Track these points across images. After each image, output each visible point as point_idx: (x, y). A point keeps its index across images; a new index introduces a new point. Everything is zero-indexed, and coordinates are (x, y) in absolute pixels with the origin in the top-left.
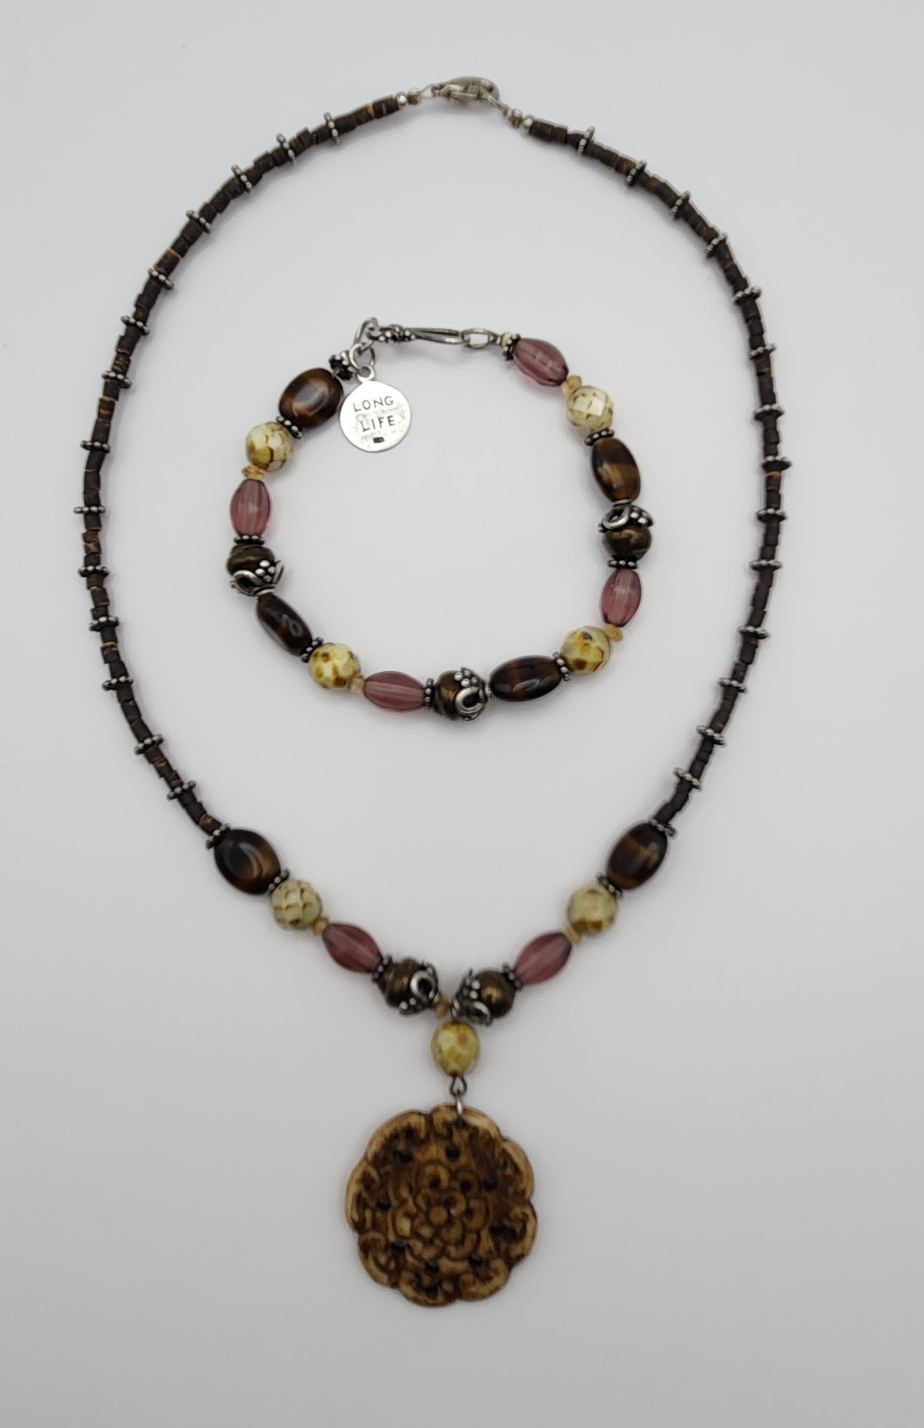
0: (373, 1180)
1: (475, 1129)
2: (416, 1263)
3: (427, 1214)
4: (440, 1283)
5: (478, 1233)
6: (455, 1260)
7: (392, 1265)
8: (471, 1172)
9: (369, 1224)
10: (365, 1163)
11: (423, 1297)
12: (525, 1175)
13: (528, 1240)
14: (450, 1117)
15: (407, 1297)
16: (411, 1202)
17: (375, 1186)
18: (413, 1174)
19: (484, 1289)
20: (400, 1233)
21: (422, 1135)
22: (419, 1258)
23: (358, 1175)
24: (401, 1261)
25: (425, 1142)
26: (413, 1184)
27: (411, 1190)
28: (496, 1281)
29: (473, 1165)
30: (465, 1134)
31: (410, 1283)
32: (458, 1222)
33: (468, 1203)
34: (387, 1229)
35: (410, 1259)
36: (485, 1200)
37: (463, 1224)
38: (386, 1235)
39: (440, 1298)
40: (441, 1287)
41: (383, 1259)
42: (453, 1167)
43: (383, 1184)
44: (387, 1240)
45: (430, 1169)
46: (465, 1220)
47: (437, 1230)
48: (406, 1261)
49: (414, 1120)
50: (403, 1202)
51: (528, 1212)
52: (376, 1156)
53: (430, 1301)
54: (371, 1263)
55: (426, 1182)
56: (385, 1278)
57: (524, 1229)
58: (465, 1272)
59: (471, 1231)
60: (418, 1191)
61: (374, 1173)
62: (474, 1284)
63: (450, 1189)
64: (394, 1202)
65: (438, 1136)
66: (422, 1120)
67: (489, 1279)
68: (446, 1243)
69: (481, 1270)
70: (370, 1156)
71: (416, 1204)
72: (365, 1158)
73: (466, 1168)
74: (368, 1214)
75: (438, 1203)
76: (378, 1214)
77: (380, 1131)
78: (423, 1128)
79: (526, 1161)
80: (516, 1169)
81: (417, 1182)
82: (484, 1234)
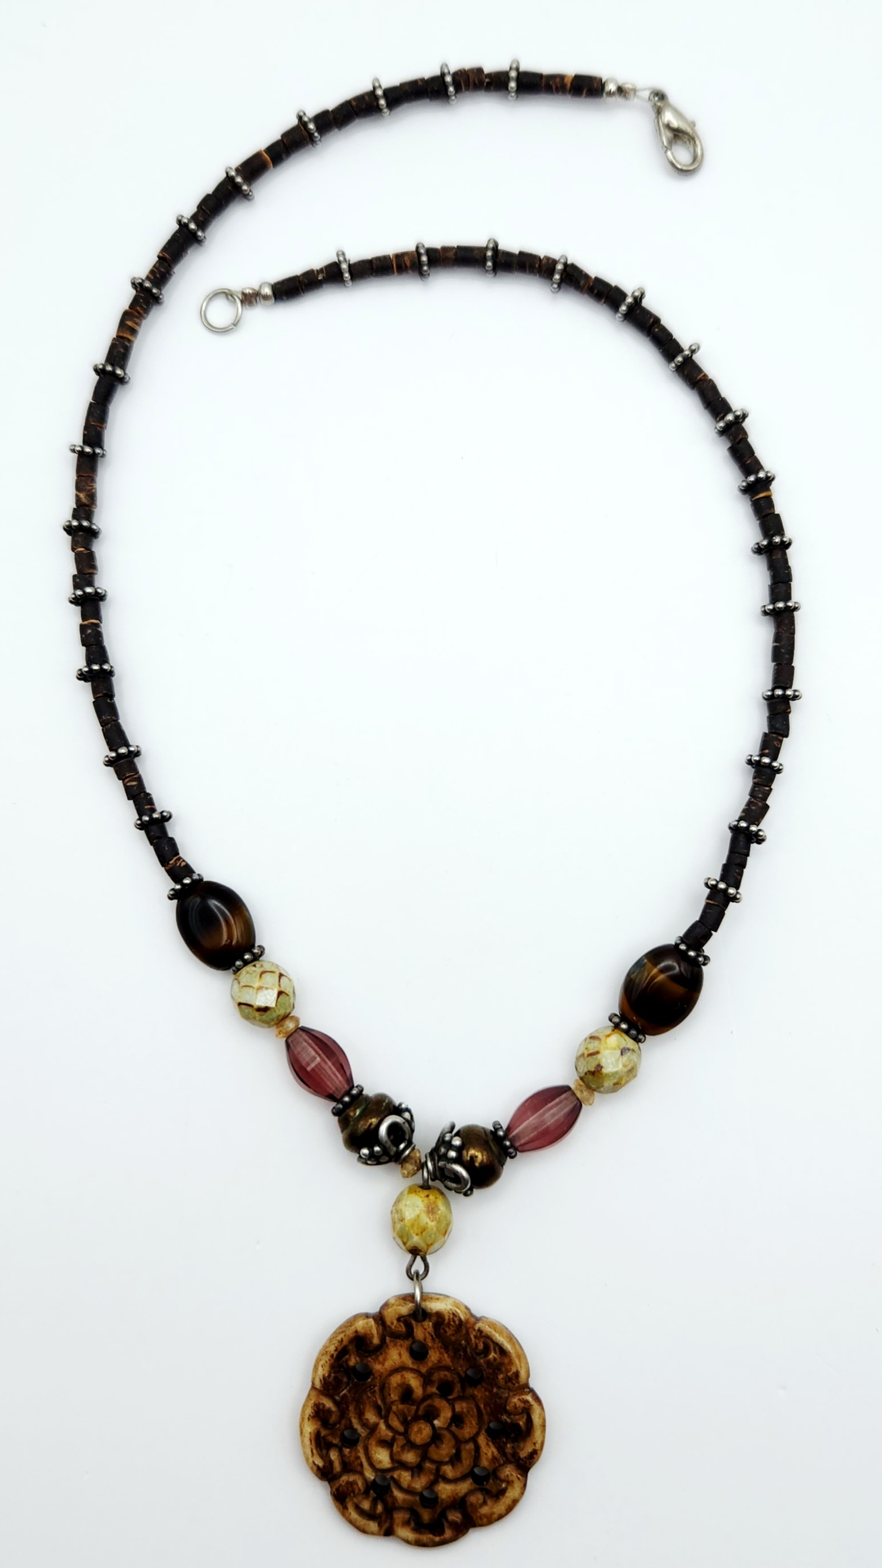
0: (329, 1411)
1: (439, 1315)
2: (408, 1497)
3: (406, 1434)
4: (443, 1515)
5: (474, 1439)
6: (455, 1481)
7: (380, 1508)
8: (447, 1368)
9: (337, 1467)
10: (314, 1393)
11: (425, 1538)
12: (514, 1355)
13: (537, 1434)
14: (405, 1309)
15: (407, 1542)
16: (382, 1426)
17: (333, 1419)
18: (377, 1388)
19: (500, 1508)
20: (378, 1466)
21: (376, 1341)
22: (409, 1491)
23: (309, 1411)
24: (389, 1500)
25: (381, 1347)
26: (379, 1402)
27: (378, 1410)
28: (512, 1494)
29: (447, 1360)
30: (429, 1325)
31: (406, 1523)
32: (447, 1435)
33: (453, 1410)
34: (361, 1465)
35: (398, 1494)
36: (473, 1397)
37: (455, 1436)
38: (361, 1473)
39: (448, 1533)
40: (447, 1520)
41: (366, 1505)
42: (424, 1370)
43: (343, 1413)
44: (365, 1479)
45: (396, 1380)
46: (453, 1428)
47: (424, 1457)
48: (395, 1499)
49: (360, 1325)
50: (373, 1429)
51: (529, 1398)
52: (325, 1381)
53: (437, 1539)
54: (354, 1515)
55: (394, 1396)
56: (373, 1526)
57: (529, 1421)
58: (471, 1492)
59: (467, 1442)
60: (389, 1410)
61: (328, 1404)
62: (485, 1503)
63: (426, 1397)
64: (362, 1432)
65: (396, 1336)
66: (371, 1322)
67: (502, 1492)
68: (440, 1464)
69: (490, 1485)
70: (318, 1385)
71: (389, 1427)
72: (313, 1387)
73: (439, 1367)
74: (334, 1455)
75: (416, 1418)
76: (347, 1451)
77: (324, 1352)
78: (375, 1332)
79: (511, 1338)
80: (503, 1352)
81: (384, 1399)
82: (482, 1440)
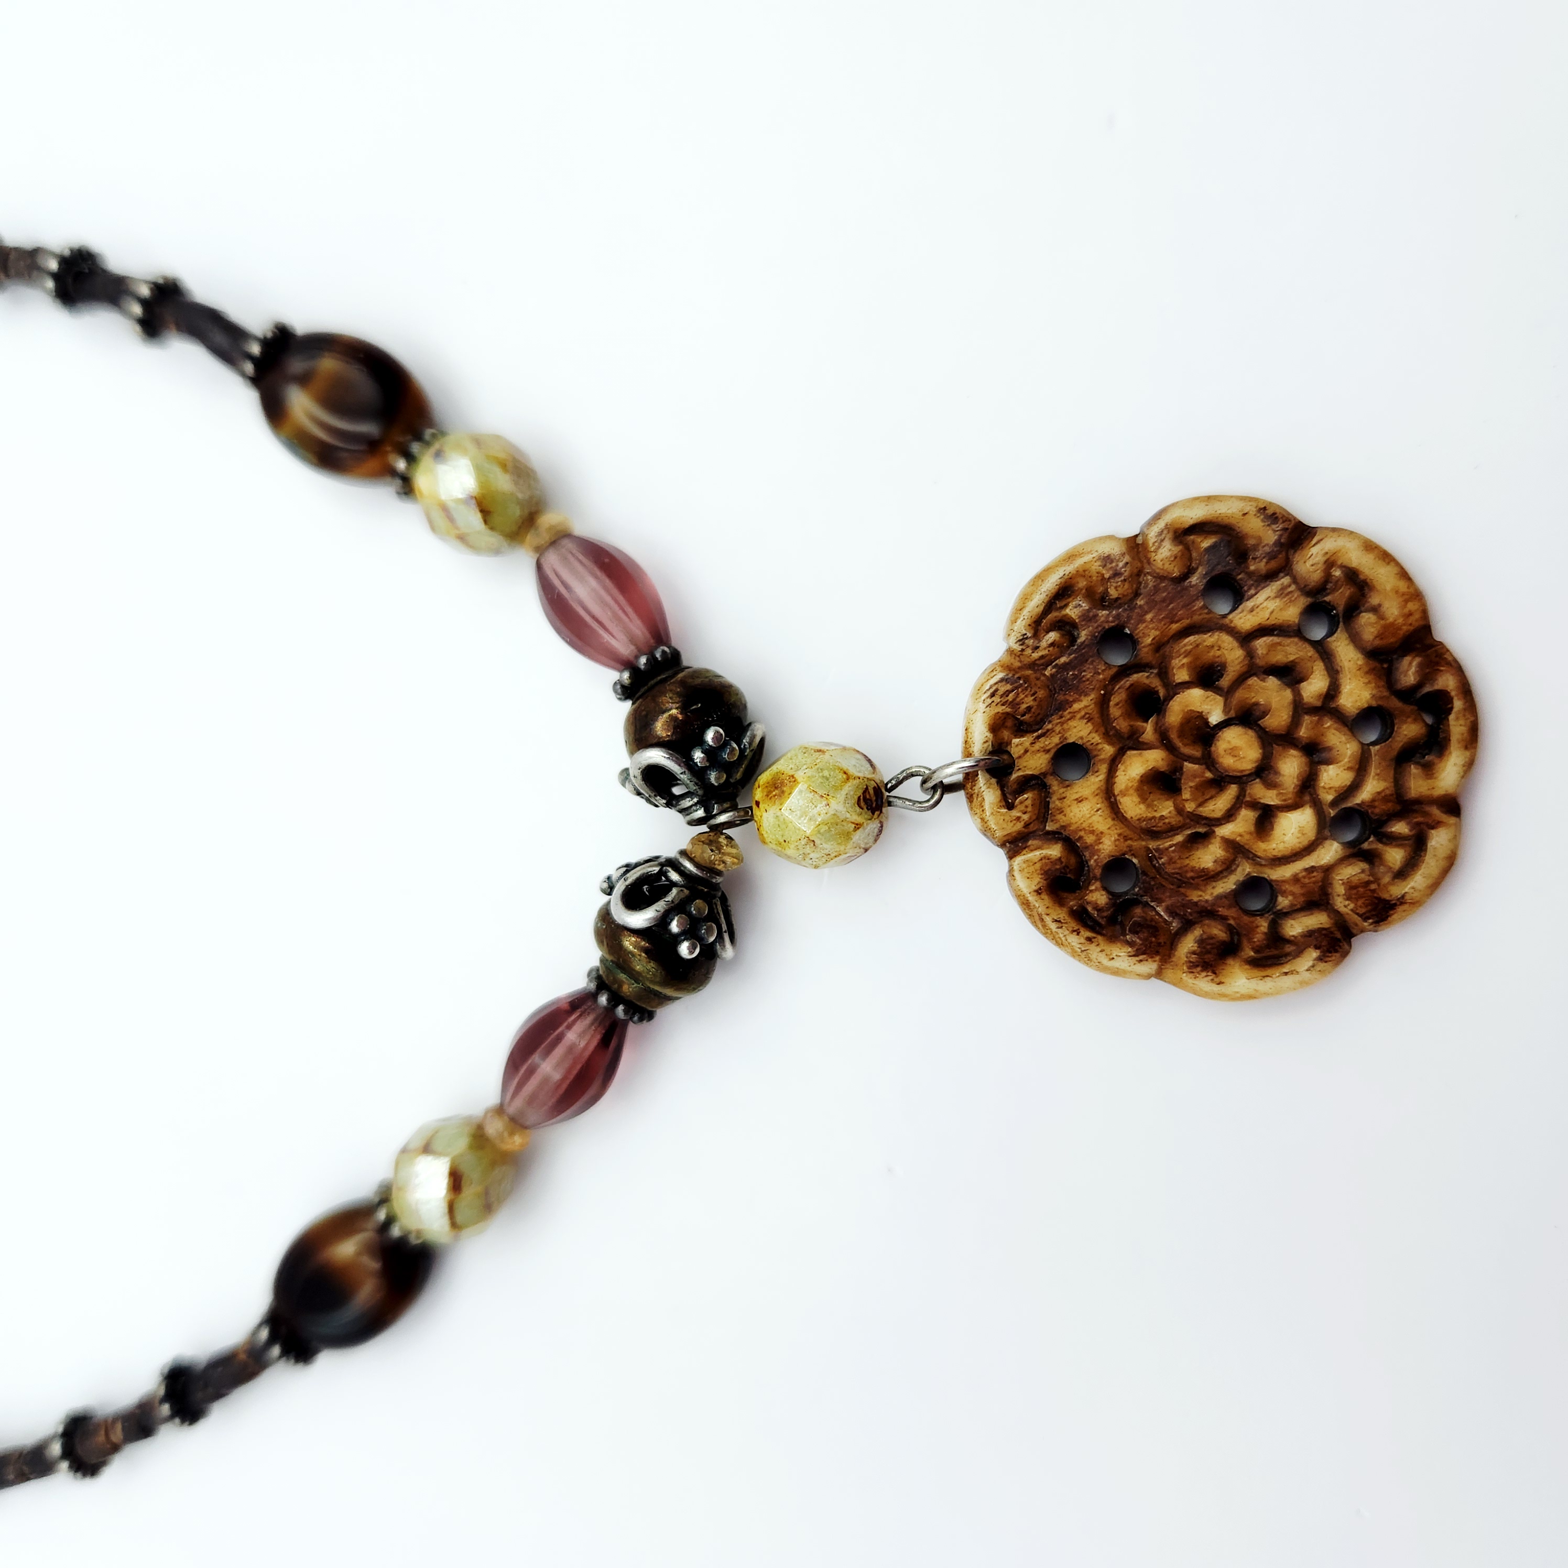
0: (1201, 942)
1: (996, 727)
2: (1373, 770)
3: (1242, 780)
4: (1407, 695)
5: (1246, 639)
6: (1333, 672)
7: (1400, 828)
8: (1103, 703)
9: (1317, 920)
10: (1169, 973)
11: (1457, 727)
12: (1069, 569)
13: (1222, 510)
14: (989, 793)
15: (1470, 766)
16: (1226, 830)
17: (1218, 932)
18: (1152, 845)
19: (1382, 576)
20: (1311, 834)
21: (1055, 851)
22: (1361, 768)
23: (1204, 983)
24: (1380, 808)
25: (1064, 837)
26: (1179, 838)
27: (1199, 839)
28: (1356, 558)
29: (1085, 703)
30: (1018, 745)
31: (1429, 770)
32: (1240, 694)
33: (1186, 685)
34: (1311, 870)
35: (1371, 788)
36: (1159, 646)
37: (1241, 679)
38: (1328, 870)
39: (1447, 682)
40: (1419, 686)
41: (1395, 856)
42: (1108, 750)
43: (1208, 913)
44: (1342, 861)
45: (1132, 807)
46: (1225, 682)
47: (1287, 739)
48: (1380, 797)
49: (1026, 886)
50: (1236, 849)
51: (1155, 534)
52: (1142, 951)
53: (1458, 704)
54: (1418, 881)
55: (1166, 809)
56: (1438, 840)
57: (1200, 528)
58: (1355, 639)
59: (1250, 655)
60: (1197, 819)
61: (1188, 944)
62: (1375, 610)
63: (1164, 740)
64: (1244, 870)
65: (1044, 811)
66: (1019, 860)
67: (1353, 576)
68: (1299, 708)
69: (1339, 597)
70: (1150, 966)
71: (1229, 816)
72: (1159, 974)
73: (1102, 718)
74: (1294, 928)
75: (1209, 761)
76: (1283, 902)
77: (1083, 956)
78: (1037, 854)
79: (1040, 578)
80: (1064, 592)
81: (1172, 830)
82: (1244, 620)
